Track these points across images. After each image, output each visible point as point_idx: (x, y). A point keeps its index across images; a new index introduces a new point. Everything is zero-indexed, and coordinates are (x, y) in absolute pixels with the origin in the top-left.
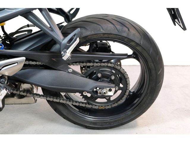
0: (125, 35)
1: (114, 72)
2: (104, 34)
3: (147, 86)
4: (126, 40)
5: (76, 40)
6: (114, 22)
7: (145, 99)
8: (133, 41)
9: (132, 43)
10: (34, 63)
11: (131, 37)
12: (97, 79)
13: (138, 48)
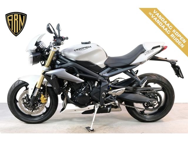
0: (160, 80)
1: (156, 95)
2: (153, 80)
3: (168, 102)
4: (161, 82)
5: (146, 81)
6: (156, 76)
7: (167, 108)
8: (163, 83)
9: (163, 84)
10: (128, 91)
11: (163, 81)
12: (150, 98)
13: (165, 86)
